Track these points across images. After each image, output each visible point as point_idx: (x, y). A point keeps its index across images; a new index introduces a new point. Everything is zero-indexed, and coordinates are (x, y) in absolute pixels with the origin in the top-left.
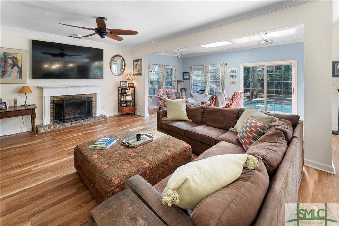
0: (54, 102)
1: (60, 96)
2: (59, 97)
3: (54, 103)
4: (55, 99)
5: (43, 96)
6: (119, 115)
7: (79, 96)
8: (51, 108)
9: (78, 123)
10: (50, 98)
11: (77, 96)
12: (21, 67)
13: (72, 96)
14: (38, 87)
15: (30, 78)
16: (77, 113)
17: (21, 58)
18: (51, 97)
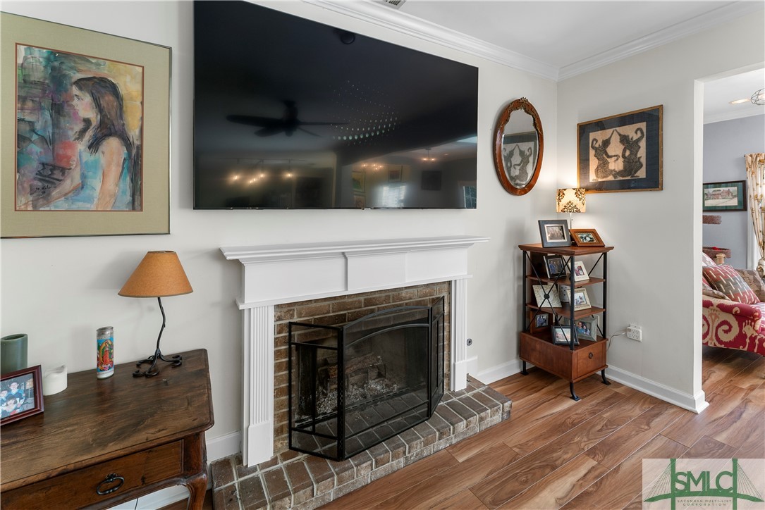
0: (290, 332)
1: (316, 301)
2: (314, 305)
3: (289, 341)
4: (296, 319)
5: (241, 307)
6: (524, 372)
7: (391, 294)
8: (278, 367)
9: (404, 452)
10: (271, 314)
11: (384, 295)
12: (137, 143)
13: (362, 298)
14: (219, 255)
15: (182, 206)
16: (374, 373)
17: (139, 87)
18: (278, 307)
